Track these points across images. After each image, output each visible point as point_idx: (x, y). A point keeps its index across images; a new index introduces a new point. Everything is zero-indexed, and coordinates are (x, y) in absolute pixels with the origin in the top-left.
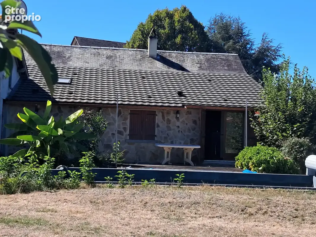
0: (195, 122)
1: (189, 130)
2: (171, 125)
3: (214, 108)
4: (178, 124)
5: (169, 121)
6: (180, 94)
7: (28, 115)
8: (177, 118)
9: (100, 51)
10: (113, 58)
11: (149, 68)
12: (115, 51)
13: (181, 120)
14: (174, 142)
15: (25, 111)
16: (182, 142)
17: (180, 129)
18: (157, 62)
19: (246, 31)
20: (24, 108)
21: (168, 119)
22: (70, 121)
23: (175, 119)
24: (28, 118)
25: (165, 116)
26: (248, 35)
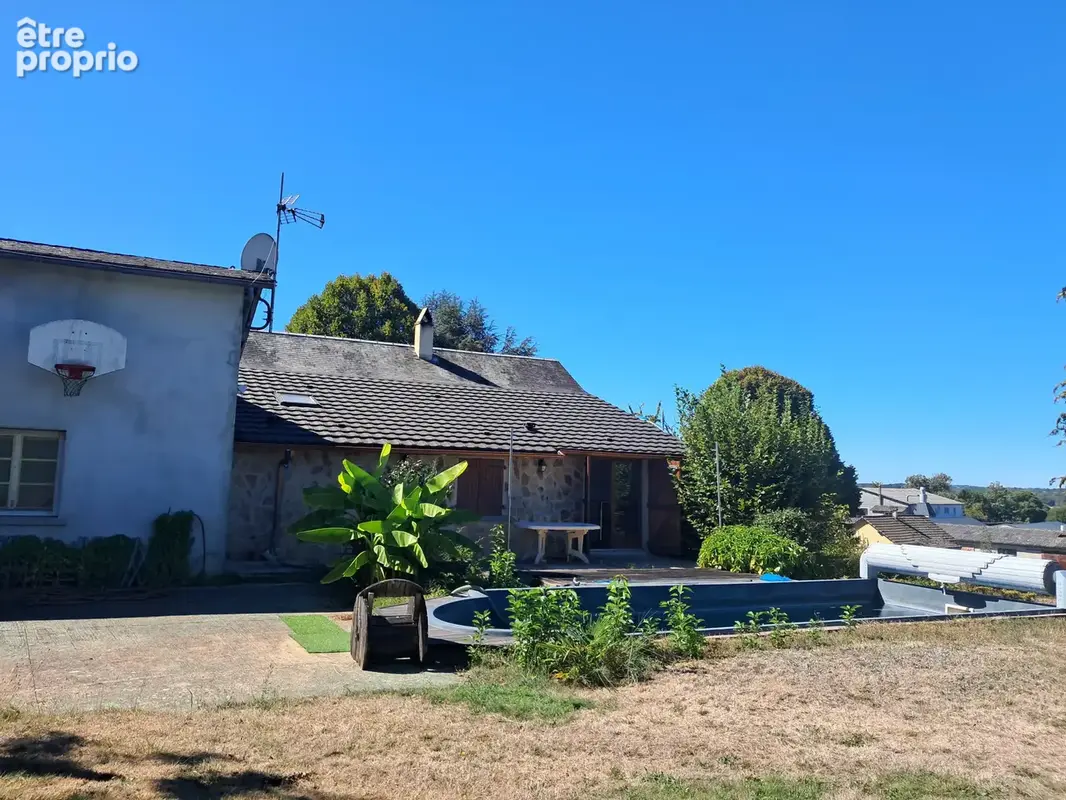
0: (568, 479)
1: (559, 495)
2: (528, 486)
3: (601, 454)
4: (541, 483)
5: (526, 479)
6: (531, 427)
7: (352, 475)
8: (540, 472)
9: (327, 344)
10: (357, 358)
11: (428, 377)
12: (356, 344)
13: (545, 476)
14: (535, 518)
15: (346, 467)
16: (548, 517)
17: (543, 493)
18: (435, 367)
19: (487, 323)
20: (345, 462)
21: (525, 476)
22: (439, 486)
23: (535, 475)
24: (352, 482)
25: (520, 469)
26: (490, 329)
